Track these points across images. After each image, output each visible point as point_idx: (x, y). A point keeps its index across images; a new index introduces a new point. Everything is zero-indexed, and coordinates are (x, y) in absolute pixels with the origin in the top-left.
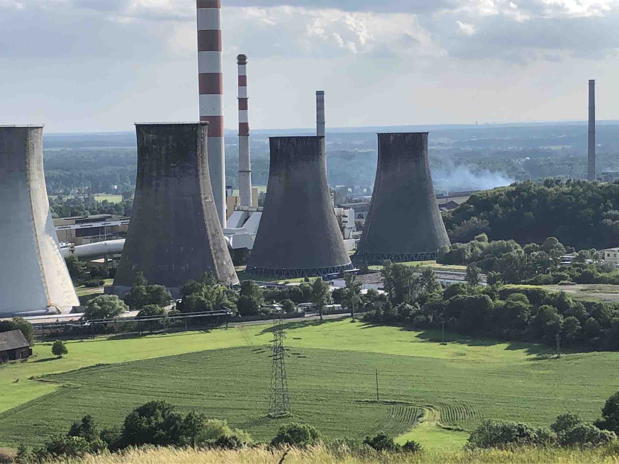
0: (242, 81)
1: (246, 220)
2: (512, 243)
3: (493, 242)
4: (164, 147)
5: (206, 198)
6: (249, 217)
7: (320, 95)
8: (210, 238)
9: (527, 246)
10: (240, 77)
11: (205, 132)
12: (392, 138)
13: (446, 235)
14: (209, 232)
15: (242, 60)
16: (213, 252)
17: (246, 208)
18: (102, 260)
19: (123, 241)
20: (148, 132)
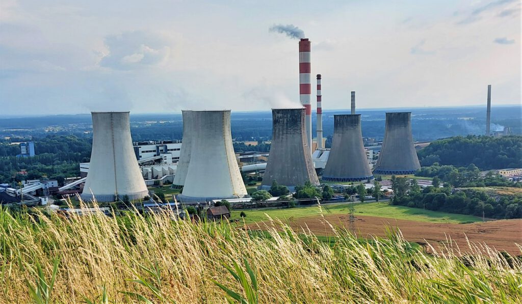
0: (319, 87)
1: (321, 155)
2: (451, 167)
3: (443, 166)
4: (285, 120)
5: (305, 144)
6: (322, 153)
7: (353, 93)
8: (307, 163)
9: (460, 168)
10: (318, 85)
11: (304, 113)
12: (393, 115)
13: (418, 162)
14: (306, 161)
15: (319, 77)
16: (308, 170)
17: (321, 149)
18: (254, 173)
19: (266, 164)
20: (278, 113)
